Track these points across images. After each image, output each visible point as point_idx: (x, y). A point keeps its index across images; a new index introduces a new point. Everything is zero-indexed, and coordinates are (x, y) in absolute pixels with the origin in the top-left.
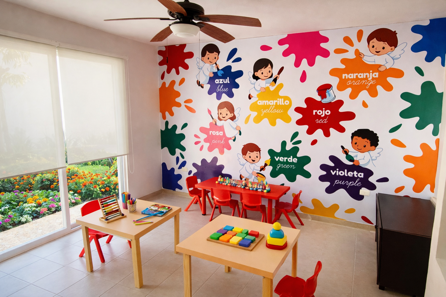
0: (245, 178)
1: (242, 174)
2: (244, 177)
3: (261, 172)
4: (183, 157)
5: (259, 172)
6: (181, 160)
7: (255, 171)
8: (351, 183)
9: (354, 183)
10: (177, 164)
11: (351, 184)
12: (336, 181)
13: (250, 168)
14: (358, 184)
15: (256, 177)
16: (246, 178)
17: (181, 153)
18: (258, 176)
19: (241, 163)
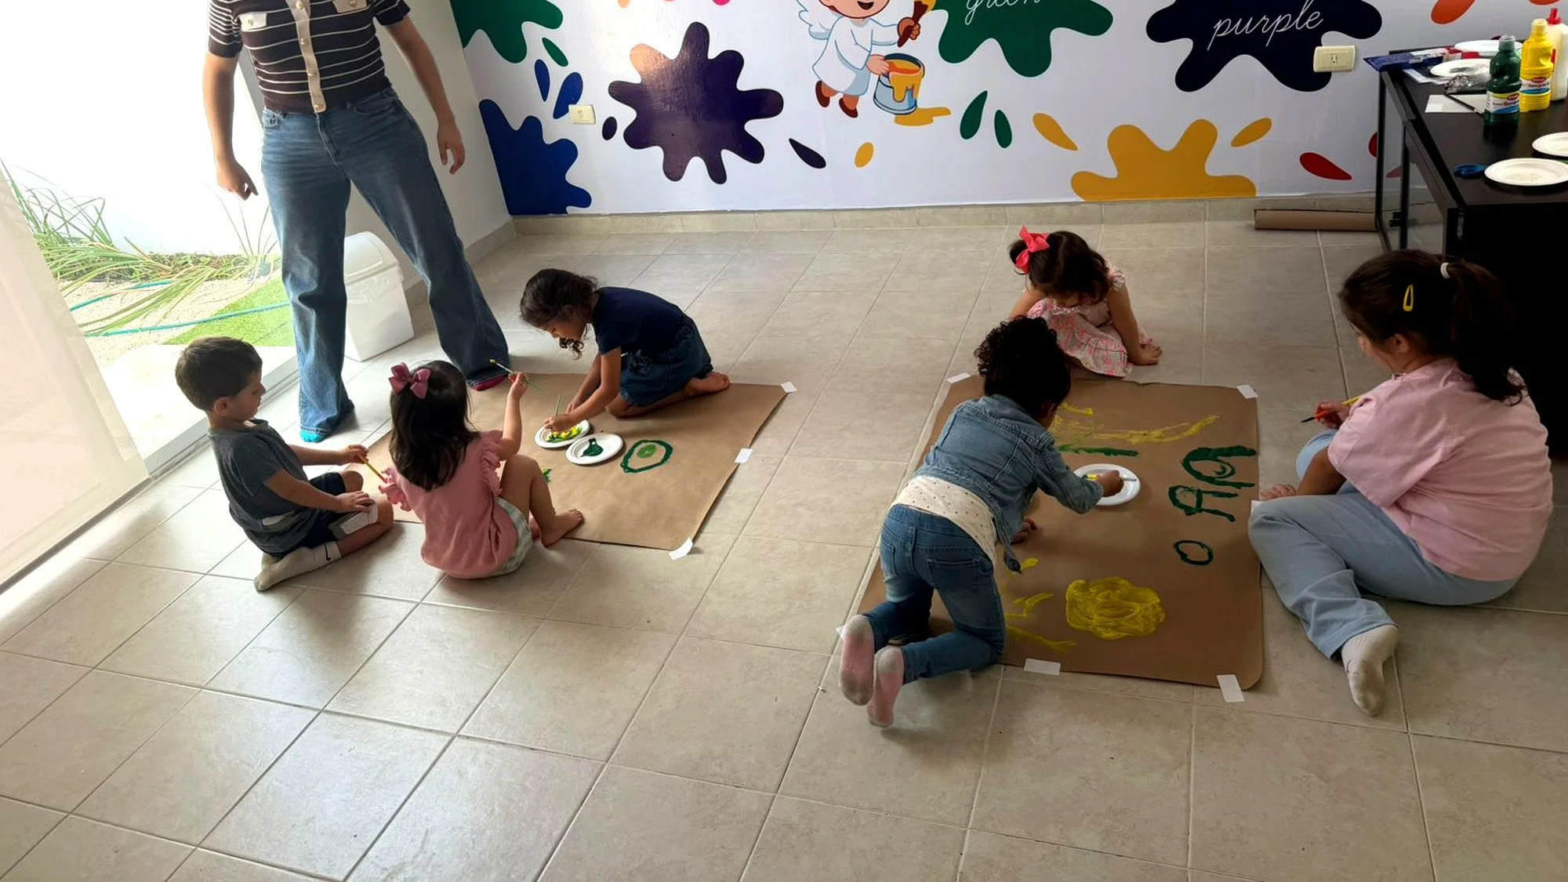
0: (840, 96)
1: (824, 80)
2: (835, 92)
3: (904, 50)
4: (561, 60)
5: (895, 49)
6: (558, 76)
7: (876, 50)
8: (1279, 20)
9: (1293, 20)
10: (545, 96)
11: (1279, 28)
12: (1219, 25)
13: (857, 44)
14: (1309, 20)
15: (882, 78)
16: (845, 95)
17: (546, 41)
18: (892, 68)
19: (816, 29)
